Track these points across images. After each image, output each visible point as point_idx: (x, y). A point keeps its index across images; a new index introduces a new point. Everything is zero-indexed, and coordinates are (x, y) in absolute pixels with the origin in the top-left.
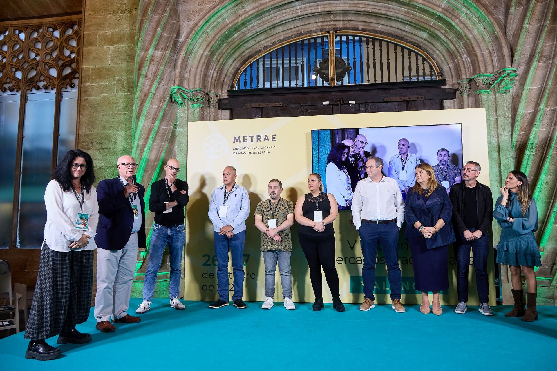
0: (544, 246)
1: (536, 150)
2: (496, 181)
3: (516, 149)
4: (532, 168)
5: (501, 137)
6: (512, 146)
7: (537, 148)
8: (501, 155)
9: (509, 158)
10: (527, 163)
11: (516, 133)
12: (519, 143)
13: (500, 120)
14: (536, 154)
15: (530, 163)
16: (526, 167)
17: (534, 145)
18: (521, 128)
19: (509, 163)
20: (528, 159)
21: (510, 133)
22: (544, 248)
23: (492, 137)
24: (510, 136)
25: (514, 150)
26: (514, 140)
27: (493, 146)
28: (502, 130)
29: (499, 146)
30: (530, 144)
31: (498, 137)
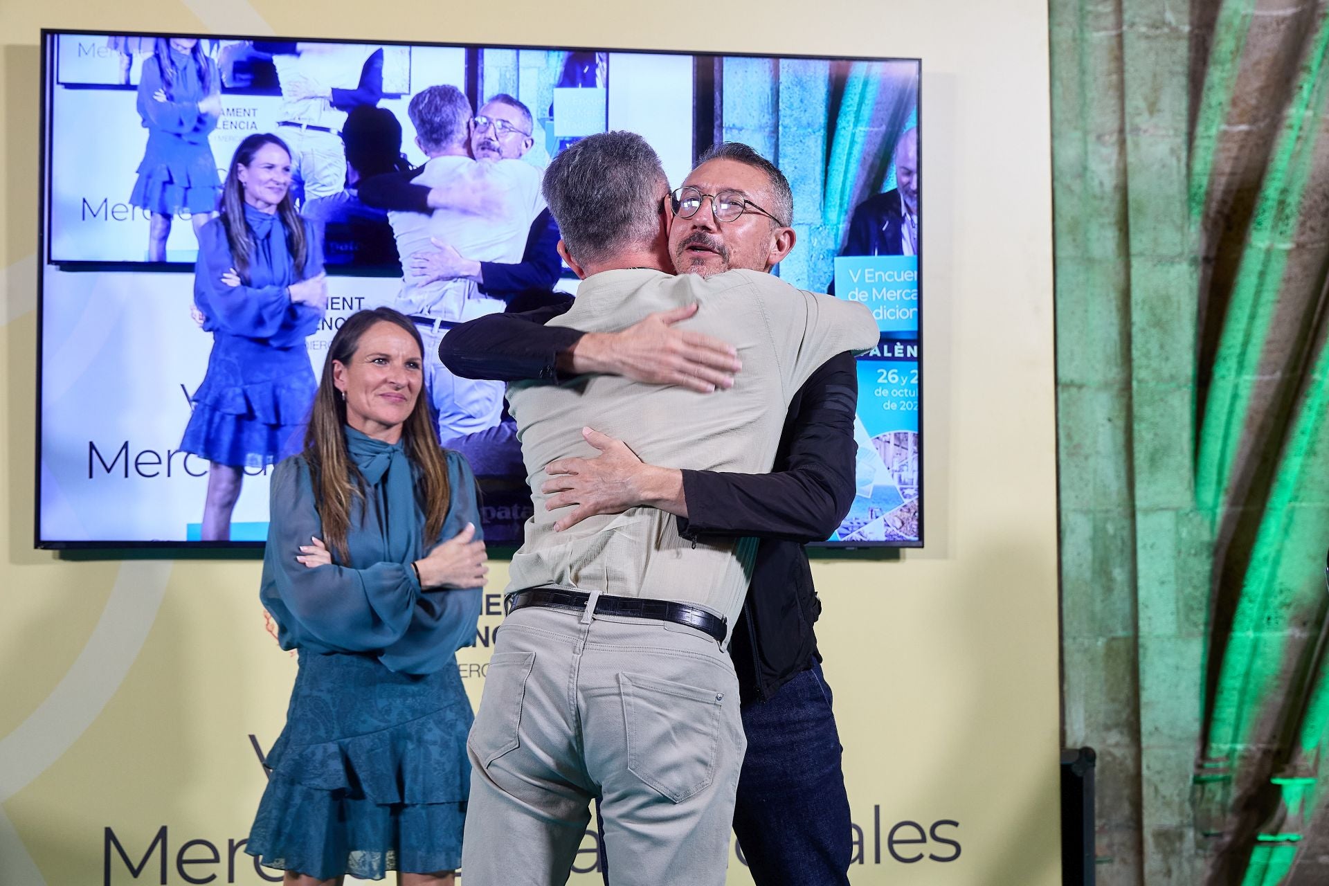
0: (1319, 749)
1: (1303, 224)
2: (1106, 386)
3: (1206, 216)
4: (1277, 322)
5: (1137, 145)
6: (1191, 198)
7: (1307, 214)
8: (1136, 245)
9: (1172, 261)
10: (1258, 293)
11: (1212, 126)
12: (1223, 180)
13: (1135, 48)
14: (1300, 246)
15: (1269, 296)
16: (1252, 317)
17: (1293, 199)
18: (1234, 103)
19: (1172, 291)
20: (1262, 275)
21: (1183, 126)
22: (1317, 760)
23: (1091, 138)
24: (1181, 140)
25: (1197, 218)
26: (1198, 166)
27: (1097, 190)
28: (1142, 104)
29: (1123, 190)
30: (1271, 190)
31: (1122, 143)
